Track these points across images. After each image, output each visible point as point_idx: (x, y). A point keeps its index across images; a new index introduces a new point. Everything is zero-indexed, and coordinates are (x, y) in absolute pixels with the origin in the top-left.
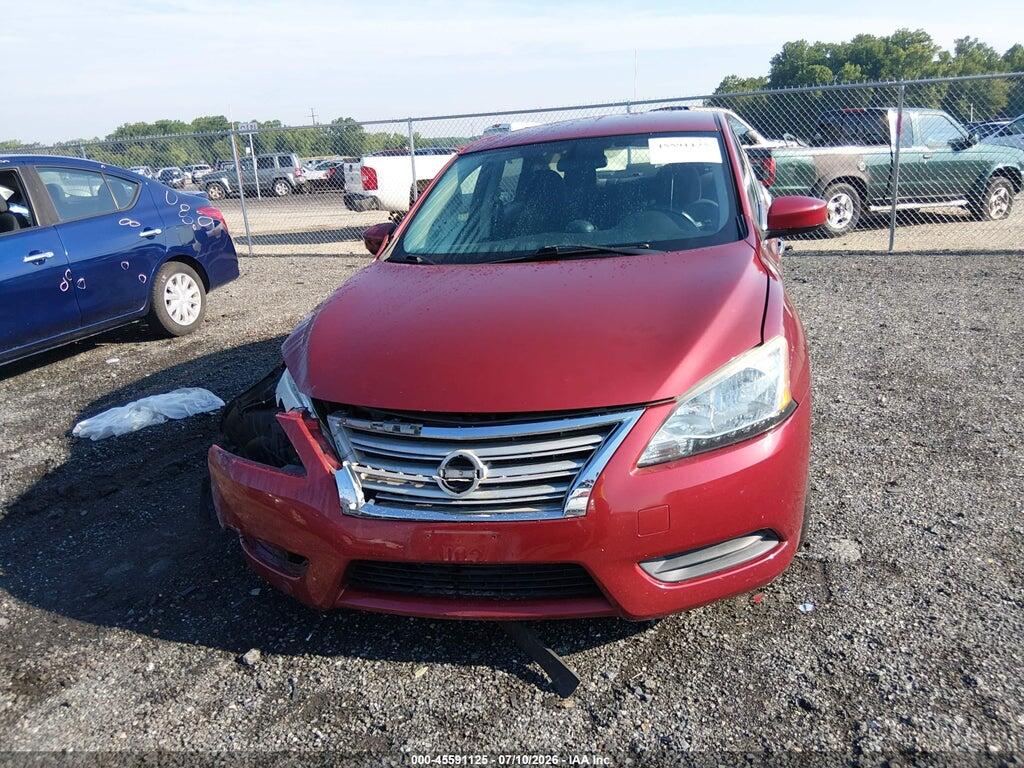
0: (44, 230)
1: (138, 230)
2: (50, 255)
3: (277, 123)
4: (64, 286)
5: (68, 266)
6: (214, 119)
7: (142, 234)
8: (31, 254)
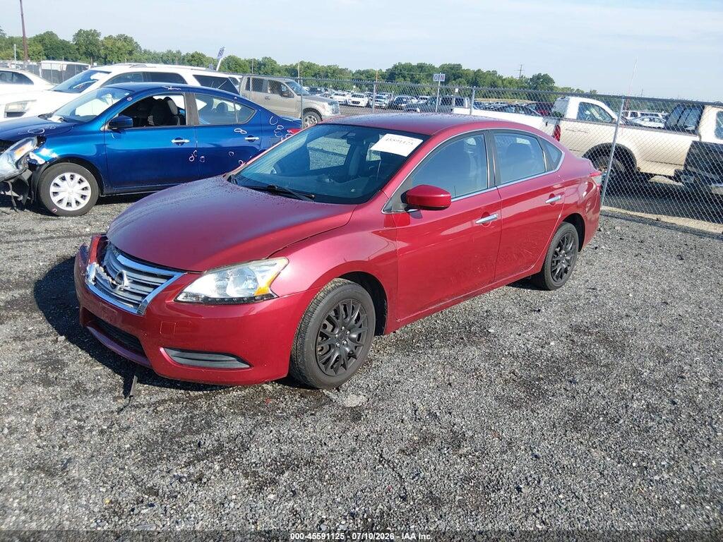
0: (190, 127)
1: (245, 135)
2: (187, 141)
3: (495, 73)
4: (192, 159)
5: (196, 149)
6: (454, 65)
7: (247, 138)
8: (177, 139)
